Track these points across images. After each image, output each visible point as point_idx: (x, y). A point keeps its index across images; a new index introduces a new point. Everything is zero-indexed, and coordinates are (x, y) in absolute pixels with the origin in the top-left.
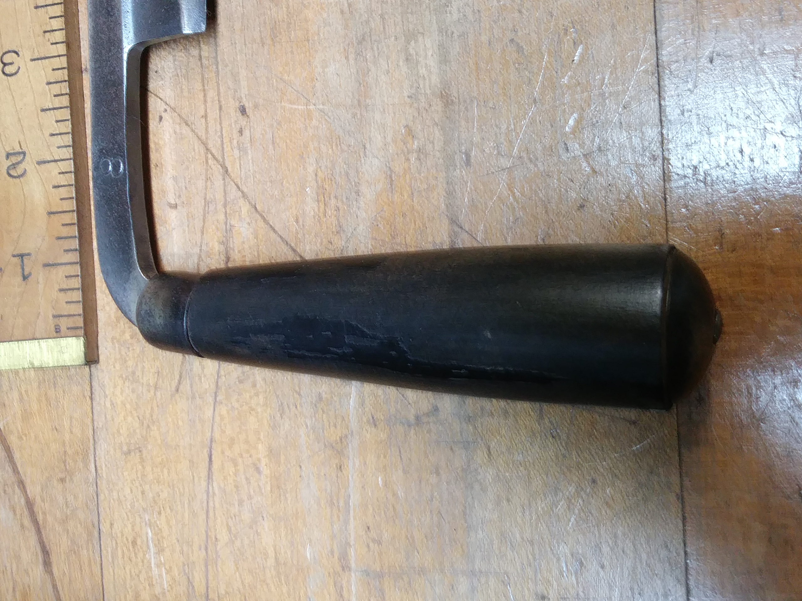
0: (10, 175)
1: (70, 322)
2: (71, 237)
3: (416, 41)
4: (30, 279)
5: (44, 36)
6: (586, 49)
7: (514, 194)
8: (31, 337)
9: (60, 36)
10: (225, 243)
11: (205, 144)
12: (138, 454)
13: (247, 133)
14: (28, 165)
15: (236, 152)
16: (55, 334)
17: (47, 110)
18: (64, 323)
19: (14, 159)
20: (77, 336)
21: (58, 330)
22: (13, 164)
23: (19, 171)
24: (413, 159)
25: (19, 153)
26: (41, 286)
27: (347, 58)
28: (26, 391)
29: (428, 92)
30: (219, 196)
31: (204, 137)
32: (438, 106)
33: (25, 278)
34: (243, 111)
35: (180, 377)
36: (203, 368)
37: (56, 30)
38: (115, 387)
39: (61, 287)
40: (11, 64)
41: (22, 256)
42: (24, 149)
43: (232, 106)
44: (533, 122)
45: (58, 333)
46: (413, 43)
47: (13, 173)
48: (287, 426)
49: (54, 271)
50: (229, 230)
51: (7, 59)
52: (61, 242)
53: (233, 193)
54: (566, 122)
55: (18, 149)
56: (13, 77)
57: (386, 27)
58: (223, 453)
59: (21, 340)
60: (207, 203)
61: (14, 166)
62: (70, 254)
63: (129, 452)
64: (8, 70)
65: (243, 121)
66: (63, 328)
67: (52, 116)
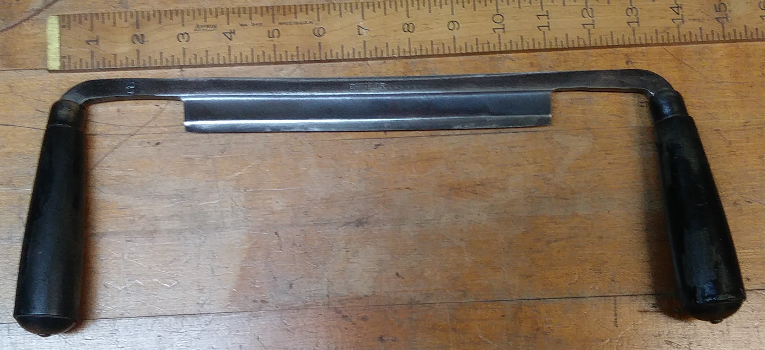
0: (134, 36)
1: (67, 63)
2: (104, 65)
3: (179, 220)
4: (87, 44)
5: (194, 55)
6: (169, 288)
7: (113, 259)
8: (61, 44)
9: (193, 62)
10: (101, 134)
11: (145, 126)
12: (10, 91)
13: (148, 145)
14: (138, 45)
15: (139, 140)
17: (161, 55)
18: (66, 61)
19: (140, 37)
20: (60, 66)
21: (64, 57)
23: (136, 41)
24: (131, 218)
25: (143, 40)
26: (83, 50)
27: (175, 190)
28: (39, 37)
29: (158, 224)
30: (122, 132)
31: (147, 125)
32: (152, 228)
33: (87, 42)
34: (158, 144)
35: (42, 112)
37: (196, 60)
39: (82, 60)
40: (183, 38)
41: (97, 41)
42: (145, 43)
43: (159, 139)
44: (142, 267)
45: (62, 57)
46: (179, 218)
47: (135, 38)
48: (20, 161)
49: (89, 56)
50: (106, 136)
51: (186, 36)
52: (102, 60)
53: (123, 138)
54: (140, 281)
55: (146, 39)
56: (177, 39)
57: (186, 207)
58: (9, 131)
59: (59, 39)
60: (118, 126)
61: (138, 38)
62: (97, 64)
63: (10, 86)
64: (181, 36)
65: (153, 143)
66: (64, 60)
67: (158, 58)
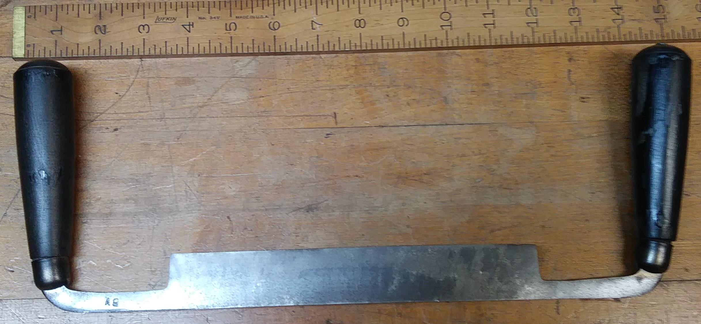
0: (96, 27)
1: (31, 52)
2: (67, 54)
3: (134, 203)
4: (51, 34)
5: (153, 45)
6: (122, 269)
8: (26, 33)
9: (152, 52)
11: (104, 112)
13: (107, 131)
14: (100, 35)
15: (98, 126)
16: (26, 44)
17: (122, 45)
18: (31, 49)
19: (103, 29)
20: (24, 55)
21: (29, 46)
22: (101, 28)
23: (98, 31)
24: (88, 201)
25: (105, 31)
26: (48, 39)
27: (131, 174)
28: (6, 26)
29: (113, 207)
31: (107, 112)
32: (107, 211)
33: (52, 31)
34: (116, 130)
35: (6, 97)
36: (10, 108)
37: (155, 50)
38: (5, 68)
39: (46, 48)
40: (144, 30)
41: (61, 31)
42: (107, 34)
43: (117, 125)
44: (96, 248)
45: (27, 46)
46: (134, 202)
47: (97, 28)
49: (54, 45)
51: (146, 27)
52: (65, 49)
54: (94, 261)
55: (107, 30)
56: (138, 30)
57: (141, 191)
59: (25, 29)
61: (100, 29)
62: (60, 53)
64: (142, 27)
65: (112, 129)
66: (28, 48)
67: (119, 47)
